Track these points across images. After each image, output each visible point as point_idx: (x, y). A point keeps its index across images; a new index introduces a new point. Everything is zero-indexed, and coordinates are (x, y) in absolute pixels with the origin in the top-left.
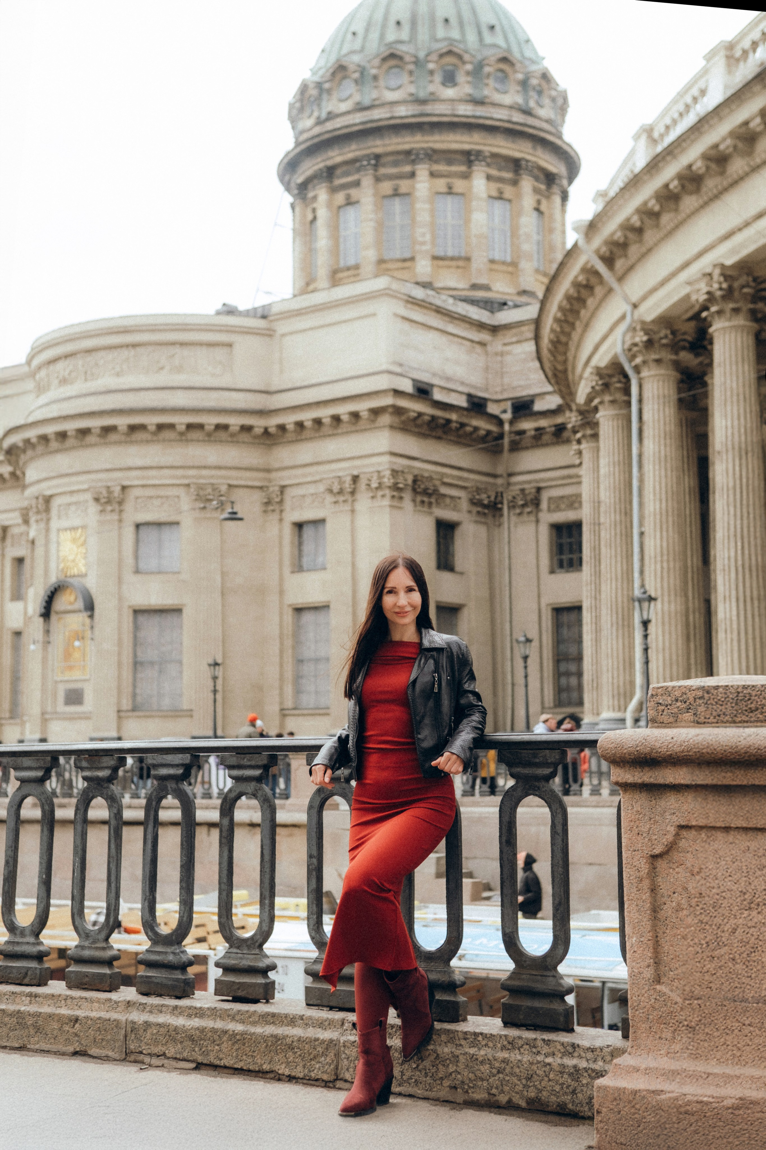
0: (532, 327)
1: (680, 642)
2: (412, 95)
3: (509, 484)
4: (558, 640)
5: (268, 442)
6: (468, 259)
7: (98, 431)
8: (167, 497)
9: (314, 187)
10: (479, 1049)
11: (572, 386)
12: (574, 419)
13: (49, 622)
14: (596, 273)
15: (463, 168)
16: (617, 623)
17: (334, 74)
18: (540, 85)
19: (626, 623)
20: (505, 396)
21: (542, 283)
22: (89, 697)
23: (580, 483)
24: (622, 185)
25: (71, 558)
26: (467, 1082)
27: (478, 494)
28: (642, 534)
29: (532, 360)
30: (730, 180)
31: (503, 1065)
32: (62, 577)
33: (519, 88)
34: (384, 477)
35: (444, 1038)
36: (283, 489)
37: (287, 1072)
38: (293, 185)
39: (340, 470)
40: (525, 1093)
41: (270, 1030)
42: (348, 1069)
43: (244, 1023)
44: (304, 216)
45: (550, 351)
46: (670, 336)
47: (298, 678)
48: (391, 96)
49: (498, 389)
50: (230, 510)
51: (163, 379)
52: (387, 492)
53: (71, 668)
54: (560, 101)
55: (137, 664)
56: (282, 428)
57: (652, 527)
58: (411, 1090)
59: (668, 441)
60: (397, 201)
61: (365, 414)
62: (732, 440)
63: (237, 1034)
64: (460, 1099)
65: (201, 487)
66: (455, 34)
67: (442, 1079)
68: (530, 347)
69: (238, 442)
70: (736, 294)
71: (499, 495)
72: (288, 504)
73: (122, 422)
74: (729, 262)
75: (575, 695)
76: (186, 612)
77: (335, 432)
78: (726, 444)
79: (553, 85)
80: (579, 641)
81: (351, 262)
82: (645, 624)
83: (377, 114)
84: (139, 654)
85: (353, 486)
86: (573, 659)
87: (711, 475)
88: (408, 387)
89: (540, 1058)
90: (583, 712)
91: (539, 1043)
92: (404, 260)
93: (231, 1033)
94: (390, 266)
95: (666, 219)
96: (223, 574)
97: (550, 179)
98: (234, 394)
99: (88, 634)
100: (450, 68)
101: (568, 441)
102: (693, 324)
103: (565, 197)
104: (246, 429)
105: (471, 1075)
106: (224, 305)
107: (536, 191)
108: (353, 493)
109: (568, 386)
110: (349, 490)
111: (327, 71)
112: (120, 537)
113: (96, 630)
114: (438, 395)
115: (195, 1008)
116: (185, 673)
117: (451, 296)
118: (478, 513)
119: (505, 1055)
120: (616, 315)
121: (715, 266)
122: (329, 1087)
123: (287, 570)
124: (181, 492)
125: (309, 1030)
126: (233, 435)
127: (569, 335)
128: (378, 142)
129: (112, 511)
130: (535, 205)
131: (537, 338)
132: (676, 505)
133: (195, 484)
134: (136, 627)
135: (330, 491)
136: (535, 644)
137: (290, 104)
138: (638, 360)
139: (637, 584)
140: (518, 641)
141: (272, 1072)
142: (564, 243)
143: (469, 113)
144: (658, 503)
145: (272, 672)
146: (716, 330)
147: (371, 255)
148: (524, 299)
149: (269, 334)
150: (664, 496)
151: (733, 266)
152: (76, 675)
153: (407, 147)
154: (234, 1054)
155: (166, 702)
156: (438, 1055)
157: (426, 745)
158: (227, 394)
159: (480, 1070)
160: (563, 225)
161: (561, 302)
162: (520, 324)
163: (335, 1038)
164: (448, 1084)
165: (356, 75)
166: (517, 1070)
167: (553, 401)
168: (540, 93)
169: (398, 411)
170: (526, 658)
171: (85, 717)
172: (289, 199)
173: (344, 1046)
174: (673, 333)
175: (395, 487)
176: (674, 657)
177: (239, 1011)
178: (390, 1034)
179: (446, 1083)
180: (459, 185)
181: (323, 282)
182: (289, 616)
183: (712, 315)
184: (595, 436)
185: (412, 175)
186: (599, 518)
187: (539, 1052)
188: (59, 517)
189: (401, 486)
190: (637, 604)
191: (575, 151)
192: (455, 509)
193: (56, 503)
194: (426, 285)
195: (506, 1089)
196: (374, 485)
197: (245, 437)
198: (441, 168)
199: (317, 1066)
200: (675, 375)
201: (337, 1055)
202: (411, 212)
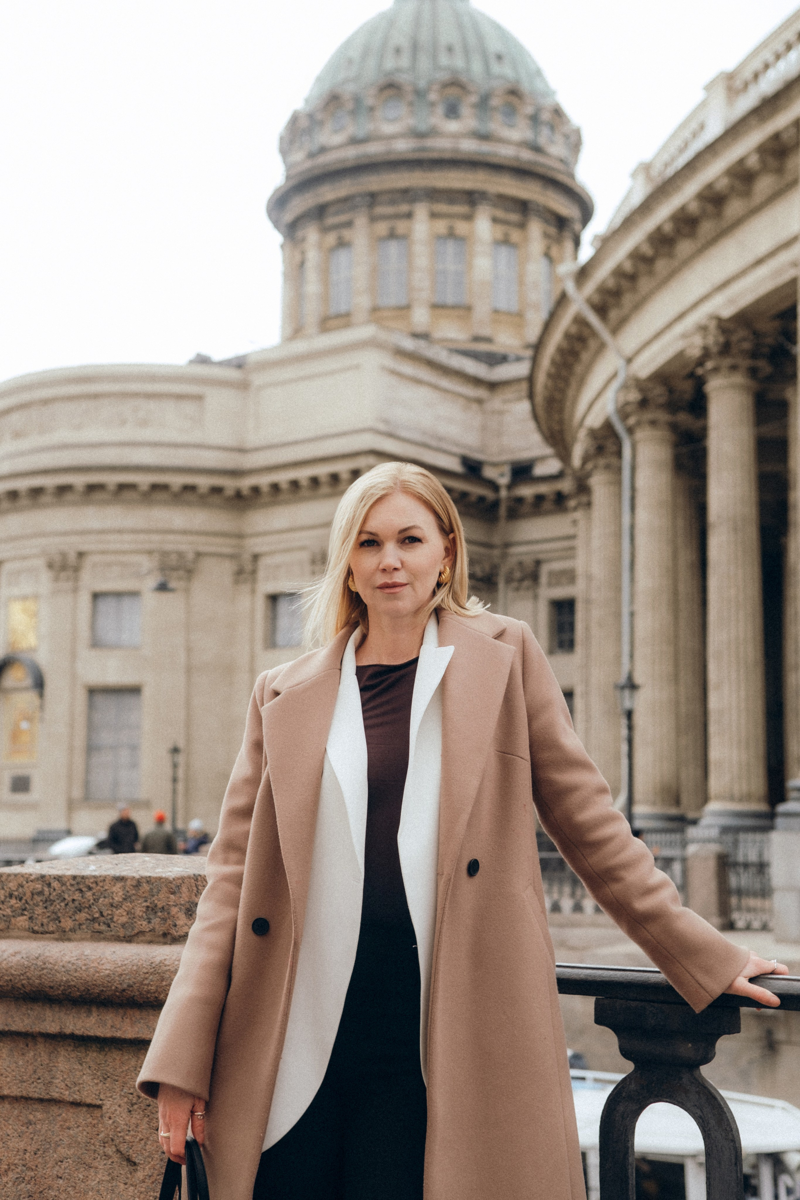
0: (526, 384)
2: (411, 128)
3: (506, 556)
5: (240, 505)
6: (469, 308)
7: (53, 490)
8: (128, 564)
9: (304, 228)
11: (569, 446)
12: (569, 486)
14: (588, 325)
15: (466, 209)
17: (327, 104)
18: (551, 121)
20: (506, 459)
22: (36, 784)
23: (575, 556)
25: (20, 630)
28: (632, 614)
32: (11, 651)
33: (529, 123)
36: (256, 557)
38: (283, 223)
44: (294, 257)
45: (545, 407)
46: (667, 395)
48: (388, 129)
49: (496, 451)
51: (128, 433)
53: (18, 752)
54: (573, 139)
55: (91, 749)
56: (256, 490)
57: (644, 604)
59: (662, 511)
60: (394, 244)
61: (343, 476)
65: (164, 554)
66: (459, 63)
68: (526, 406)
69: (207, 504)
70: (735, 349)
71: (495, 568)
72: (261, 574)
73: (79, 481)
74: (726, 314)
76: (147, 692)
77: (314, 494)
79: (566, 122)
81: (342, 309)
82: (630, 715)
83: (374, 149)
84: (94, 737)
92: (400, 308)
94: (384, 314)
95: (660, 265)
96: (189, 650)
97: (562, 223)
98: (204, 452)
99: (37, 714)
100: (454, 99)
102: (689, 382)
103: (577, 243)
104: (217, 490)
106: (198, 354)
107: (546, 235)
109: (566, 449)
111: (320, 100)
112: (75, 609)
113: (47, 708)
117: (448, 348)
120: (609, 372)
121: (712, 318)
123: (259, 646)
124: (143, 559)
126: (202, 497)
127: (564, 392)
128: (375, 179)
129: (67, 578)
130: (546, 250)
131: (531, 396)
133: (160, 550)
134: (91, 709)
137: (280, 136)
138: (632, 421)
143: (473, 150)
146: (713, 390)
147: (363, 302)
148: (528, 353)
149: (243, 386)
151: (730, 318)
152: (24, 759)
153: (404, 185)
155: (122, 792)
158: (196, 451)
161: (554, 356)
162: (515, 381)
165: (351, 106)
167: (552, 466)
168: (553, 128)
171: (34, 806)
174: (671, 391)
180: (461, 227)
181: (312, 328)
183: (709, 372)
184: (589, 505)
185: (409, 216)
186: (591, 595)
188: (10, 584)
191: (588, 193)
193: (6, 568)
194: (424, 336)
197: (216, 499)
198: (442, 208)
200: (670, 436)
202: (408, 256)
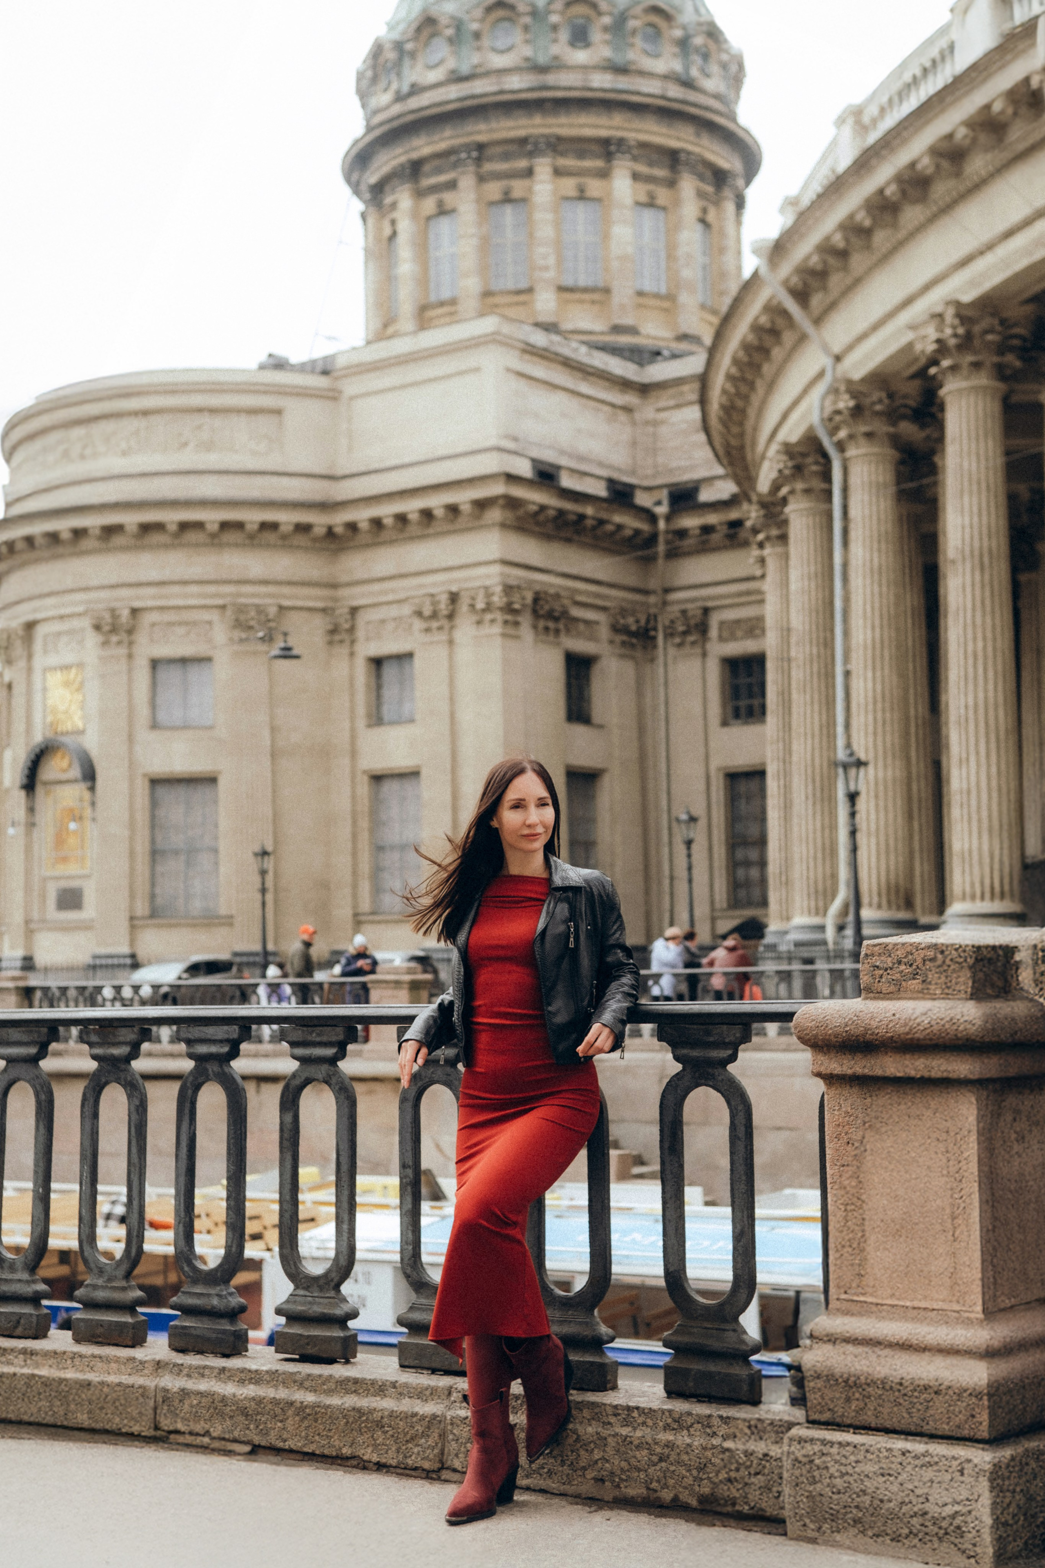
0: (696, 386)
1: (900, 820)
2: (527, 59)
3: (665, 603)
4: (733, 818)
5: (332, 546)
6: (607, 291)
7: (97, 532)
8: (195, 623)
9: (393, 191)
10: (635, 1429)
11: (751, 468)
12: (753, 515)
13: (34, 797)
14: (784, 313)
15: (599, 163)
16: (814, 795)
17: (419, 30)
18: (706, 46)
19: (826, 795)
20: (659, 481)
21: (711, 324)
22: (90, 898)
23: (762, 602)
24: (819, 189)
25: (62, 708)
26: (619, 1472)
27: (624, 617)
28: (847, 674)
29: (697, 431)
30: (969, 184)
31: (666, 1451)
32: (50, 734)
33: (676, 50)
34: (493, 594)
35: (586, 1413)
36: (353, 611)
37: (375, 1458)
38: (364, 187)
39: (434, 584)
40: (697, 1488)
41: (350, 1401)
42: (457, 1455)
43: (315, 1391)
44: (379, 229)
45: (721, 419)
46: (886, 401)
47: (377, 871)
48: (499, 61)
49: (649, 472)
50: (282, 645)
51: (187, 459)
52: (499, 616)
53: (64, 860)
54: (734, 68)
55: (155, 854)
56: (352, 527)
57: (861, 662)
58: (542, 1483)
59: (883, 546)
60: (508, 209)
61: (466, 508)
62: (972, 545)
63: (306, 1407)
64: (609, 1497)
65: (241, 609)
67: (584, 1469)
68: (693, 413)
69: (291, 546)
70: (977, 342)
71: (652, 618)
72: (360, 633)
73: (131, 520)
74: (967, 298)
75: (756, 893)
76: (222, 782)
77: (426, 532)
78: (963, 551)
79: (725, 46)
80: (762, 819)
81: (446, 294)
82: (853, 797)
83: (479, 87)
84: (159, 838)
85: (450, 607)
86: (754, 844)
87: (942, 591)
88: (525, 469)
89: (716, 1441)
90: (766, 915)
91: (715, 1422)
92: (519, 292)
93: (298, 1405)
94: (497, 300)
95: (881, 238)
96: (273, 729)
97: (720, 177)
98: (285, 481)
99: (88, 812)
100: (581, 21)
101: (746, 544)
102: (917, 383)
103: (740, 204)
104: (303, 528)
105: (624, 1464)
106: (270, 355)
107: (701, 194)
108: (451, 616)
109: (746, 468)
110: (445, 612)
111: (409, 26)
112: (130, 680)
113: (99, 804)
114: (567, 481)
115: (250, 1371)
116: (222, 870)
117: (583, 343)
118: (623, 643)
119: (669, 1436)
120: (811, 371)
121: (948, 303)
122: (432, 1479)
123: (361, 723)
124: (214, 616)
125: (404, 1401)
126: (284, 537)
127: (746, 398)
128: (482, 126)
129: (119, 643)
130: (700, 215)
131: (703, 401)
132: (893, 635)
133: (234, 605)
134: (154, 804)
135: (419, 614)
136: (702, 823)
137: (358, 73)
138: (842, 434)
139: (840, 742)
140: (678, 820)
141: (353, 1457)
142: (739, 268)
143: (607, 85)
144: (869, 632)
145: (342, 862)
146: (950, 392)
147: (472, 285)
148: (684, 346)
149: (333, 396)
150: (877, 622)
151: (974, 304)
152: (72, 869)
153: (521, 133)
154: (303, 1434)
155: (197, 905)
156: (578, 1436)
157: (560, 1019)
158: (275, 480)
159: (635, 1457)
160: (738, 240)
161: (736, 352)
162: (678, 382)
163: (439, 1413)
164: (593, 1475)
165: (450, 32)
166: (685, 1457)
167: (726, 489)
168: (706, 57)
169: (512, 503)
170: (689, 843)
171: (86, 926)
172: (358, 206)
173: (452, 1424)
174: (891, 396)
175: (509, 609)
176: (892, 842)
177: (309, 1375)
178: (513, 1407)
179: (590, 1474)
180: (594, 187)
181: (407, 323)
182: (364, 788)
183: (944, 372)
184: (783, 538)
185: (529, 173)
186: (788, 651)
187: (714, 1433)
188: (45, 652)
189: (517, 606)
190: (840, 771)
191: (753, 138)
192: (593, 638)
193: (41, 631)
194: (550, 328)
195: (671, 1482)
196: (480, 605)
197: (301, 540)
198: (569, 162)
199: (416, 1450)
200: (891, 453)
201: (443, 1436)
202: (528, 225)
